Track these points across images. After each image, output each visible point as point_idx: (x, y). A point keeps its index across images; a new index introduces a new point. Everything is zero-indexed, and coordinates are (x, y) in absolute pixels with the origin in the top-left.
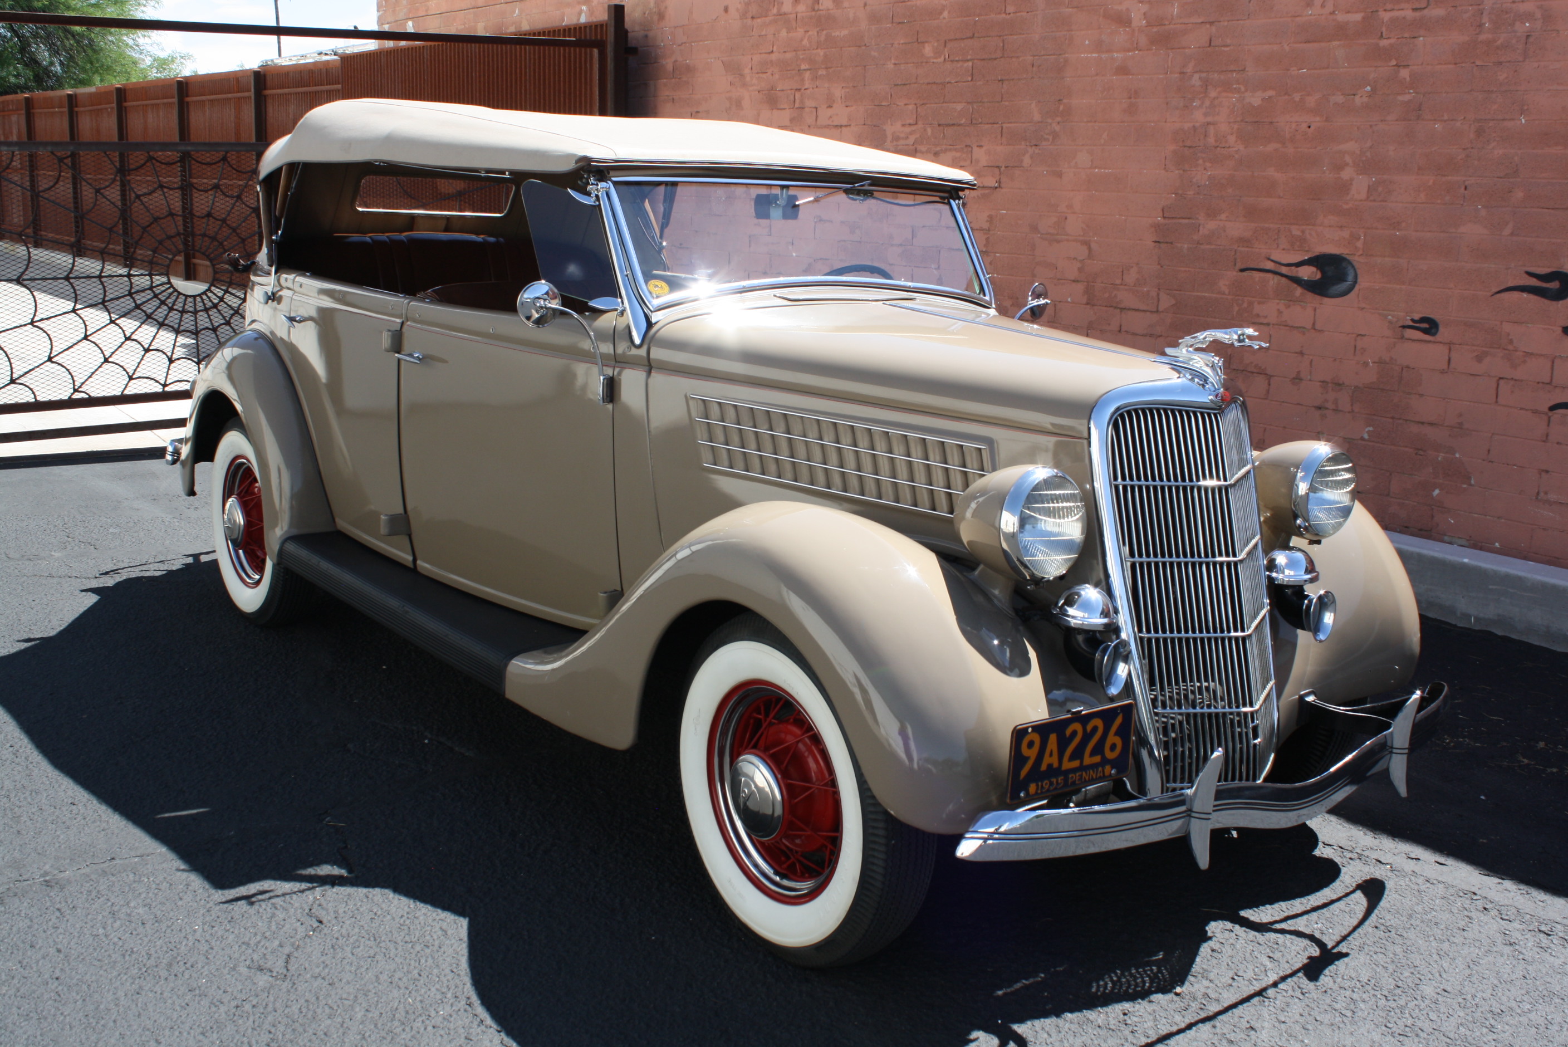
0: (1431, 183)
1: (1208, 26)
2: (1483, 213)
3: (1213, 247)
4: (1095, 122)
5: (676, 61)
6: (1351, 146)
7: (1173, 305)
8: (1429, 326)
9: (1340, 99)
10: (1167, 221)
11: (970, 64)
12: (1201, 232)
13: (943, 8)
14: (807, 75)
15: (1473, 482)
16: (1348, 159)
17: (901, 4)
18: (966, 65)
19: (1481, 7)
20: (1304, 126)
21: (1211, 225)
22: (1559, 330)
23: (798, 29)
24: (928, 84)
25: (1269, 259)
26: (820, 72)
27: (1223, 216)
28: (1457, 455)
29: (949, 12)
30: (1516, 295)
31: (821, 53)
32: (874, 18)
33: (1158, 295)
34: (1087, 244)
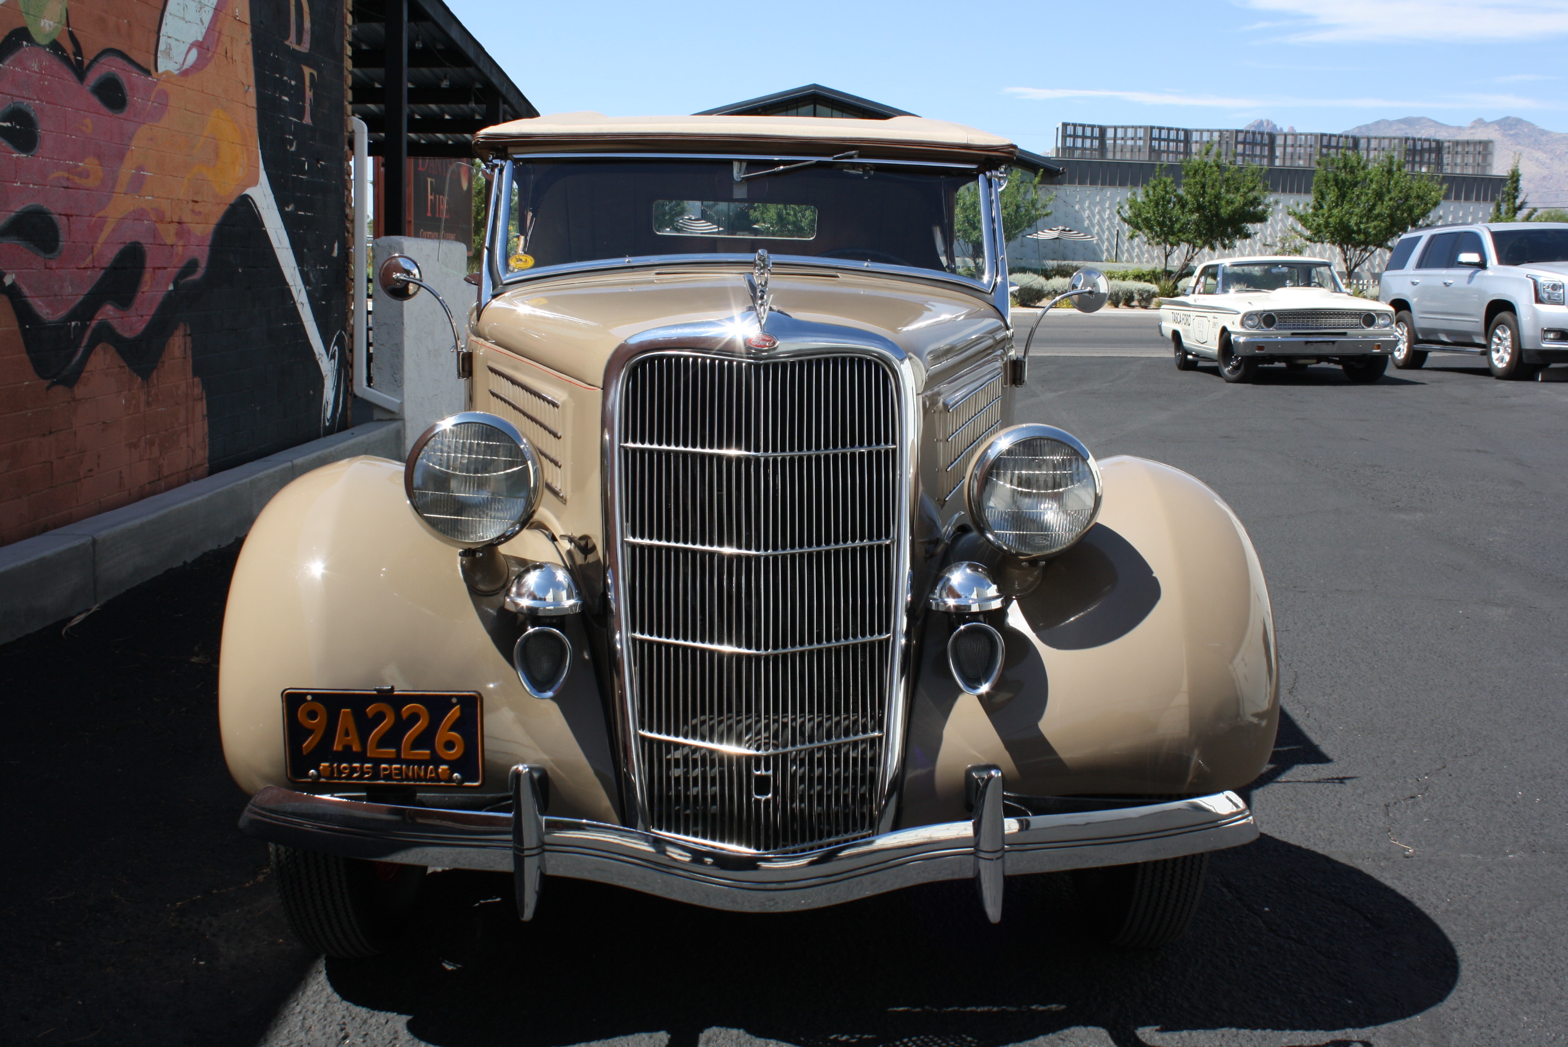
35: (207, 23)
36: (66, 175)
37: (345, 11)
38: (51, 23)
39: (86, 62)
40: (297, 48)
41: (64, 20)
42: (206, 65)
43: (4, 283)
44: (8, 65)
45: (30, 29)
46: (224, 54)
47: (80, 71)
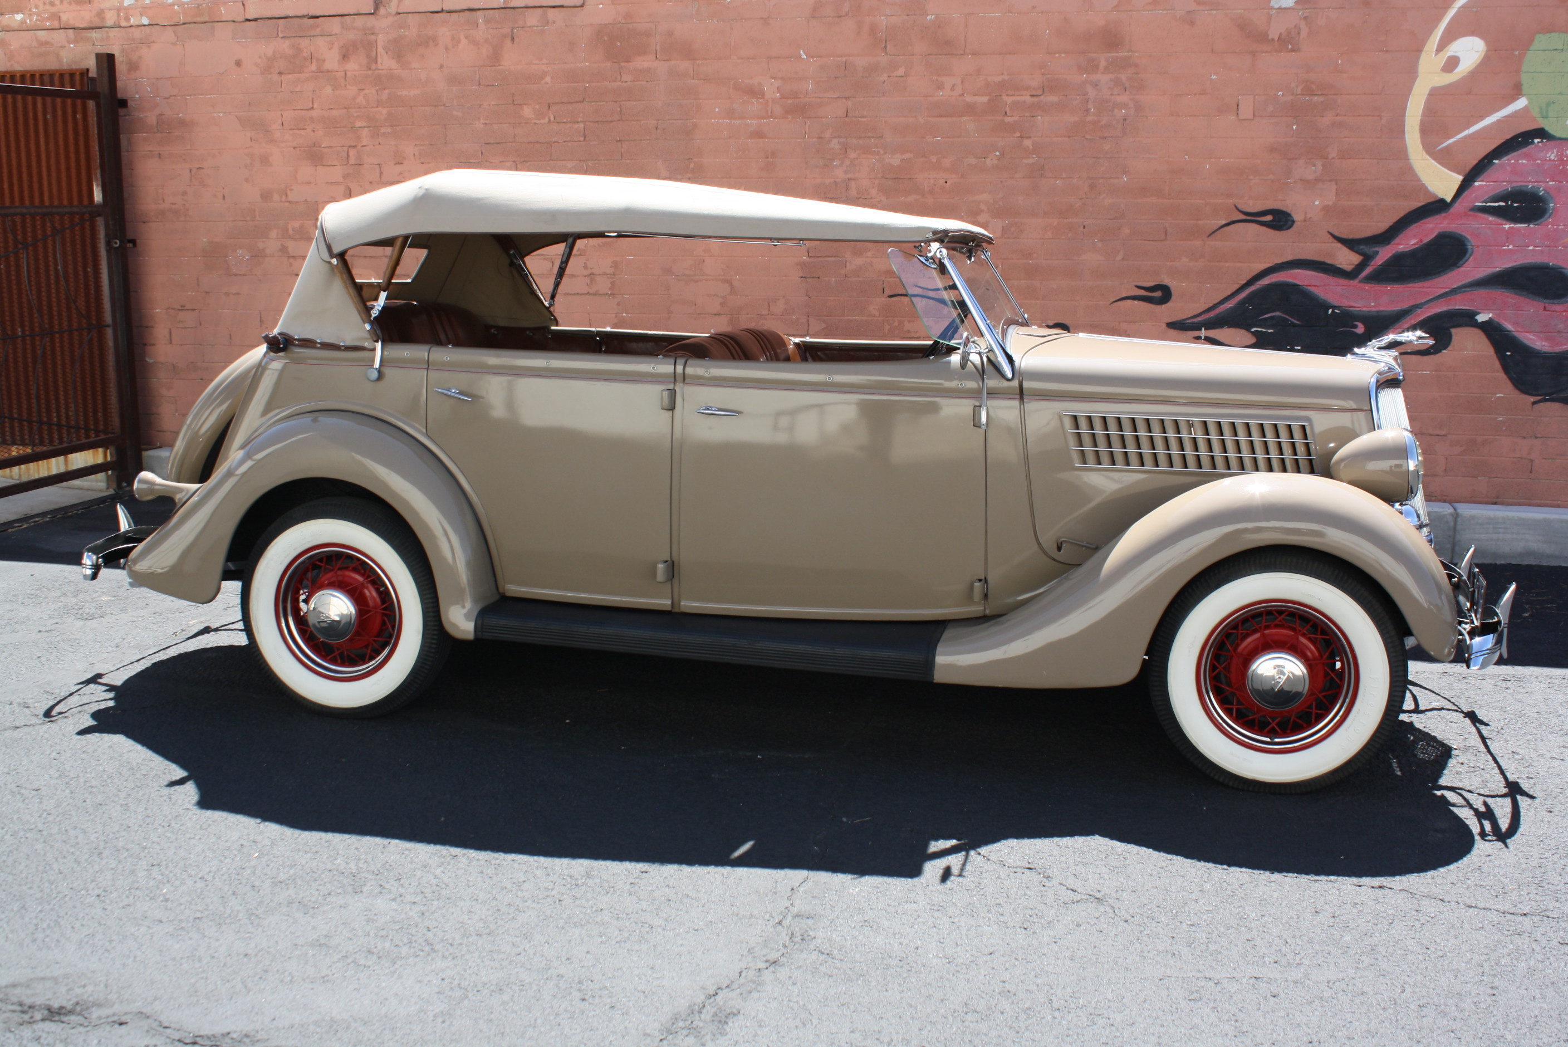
0: (1055, 224)
1: (844, 100)
2: (1100, 245)
3: (861, 279)
4: (730, 177)
5: (161, 115)
6: (985, 197)
7: (823, 329)
9: (973, 161)
10: (812, 260)
11: (582, 125)
12: (848, 268)
13: (545, 74)
14: (365, 132)
16: (983, 207)
17: (489, 68)
18: (576, 126)
19: (1086, 97)
20: (942, 181)
21: (859, 261)
22: (1164, 325)
23: (348, 87)
24: (529, 143)
25: (916, 286)
26: (383, 130)
27: (869, 254)
29: (552, 78)
30: (1129, 302)
31: (384, 111)
32: (453, 80)
33: (808, 321)
34: (729, 282)
43: (1476, 320)
44: (1508, 160)
45: (1547, 128)
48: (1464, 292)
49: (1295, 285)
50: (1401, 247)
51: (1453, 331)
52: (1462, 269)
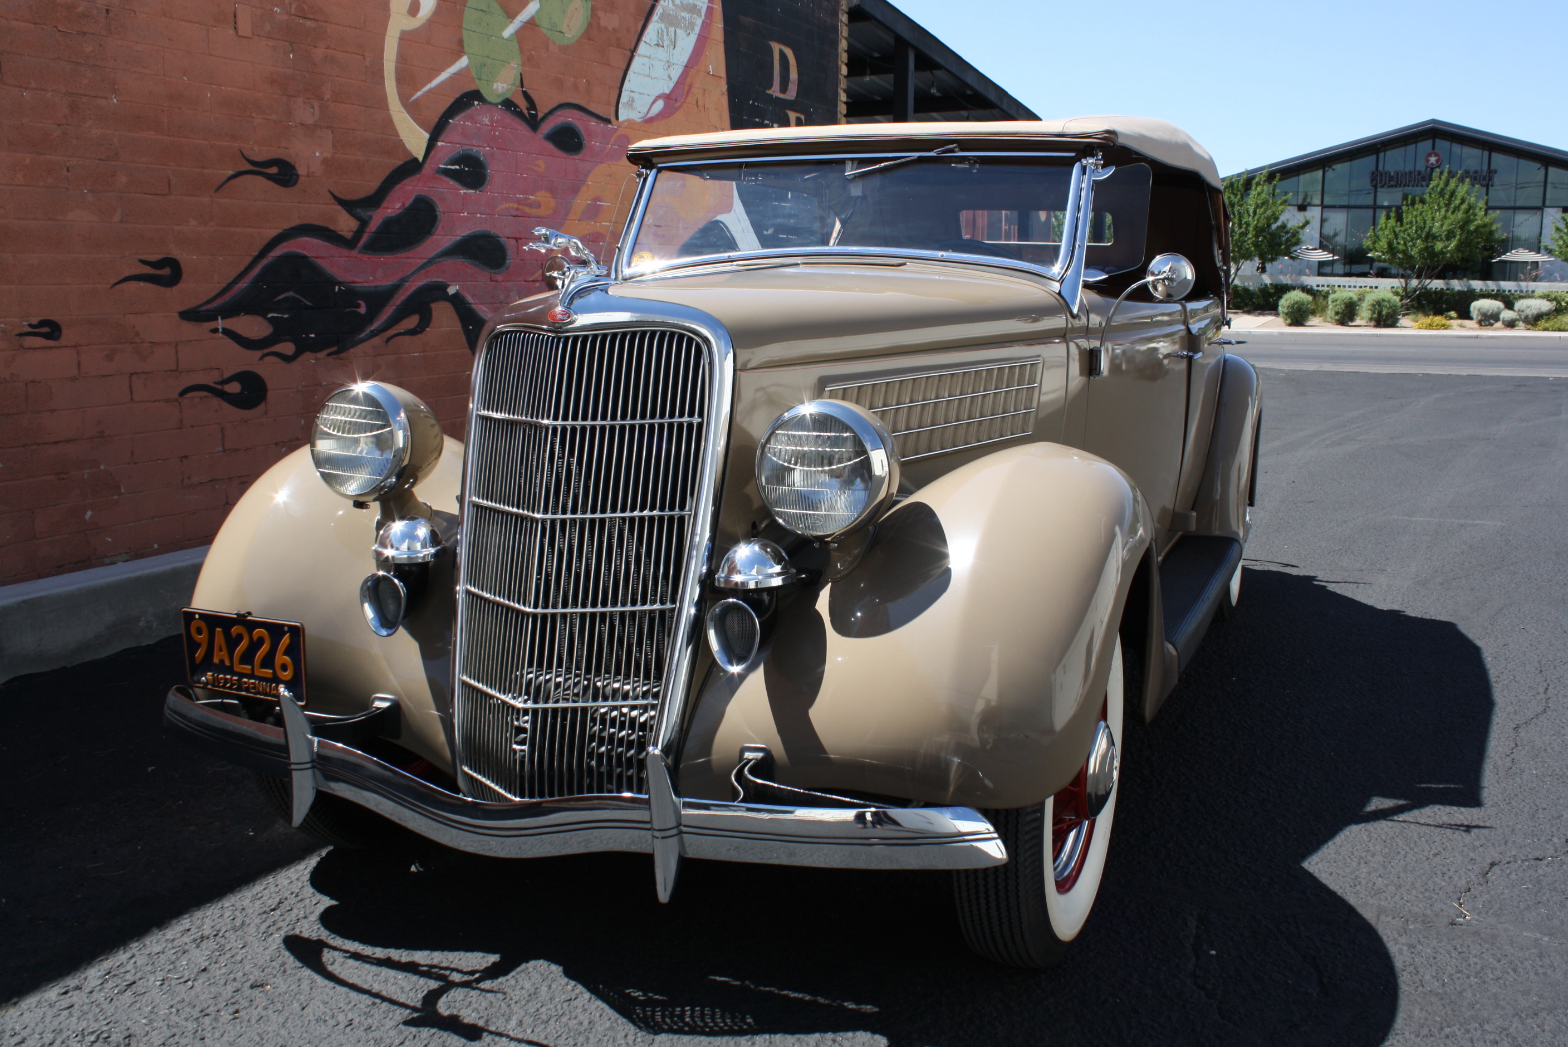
0: (28, 161)
2: (90, 198)
8: (50, 329)
15: (123, 490)
22: (177, 316)
28: (102, 467)
30: (133, 285)
35: (675, 78)
36: (515, 206)
37: (840, 63)
38: (505, 86)
39: (540, 115)
40: (781, 96)
41: (518, 82)
42: (674, 113)
43: (448, 293)
44: (459, 121)
45: (481, 91)
46: (695, 103)
47: (533, 123)
48: (438, 262)
49: (304, 257)
50: (389, 211)
51: (433, 306)
52: (435, 237)
